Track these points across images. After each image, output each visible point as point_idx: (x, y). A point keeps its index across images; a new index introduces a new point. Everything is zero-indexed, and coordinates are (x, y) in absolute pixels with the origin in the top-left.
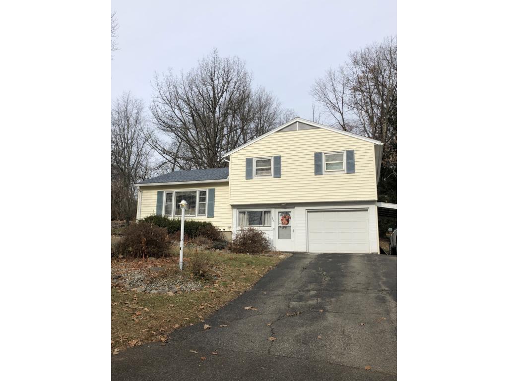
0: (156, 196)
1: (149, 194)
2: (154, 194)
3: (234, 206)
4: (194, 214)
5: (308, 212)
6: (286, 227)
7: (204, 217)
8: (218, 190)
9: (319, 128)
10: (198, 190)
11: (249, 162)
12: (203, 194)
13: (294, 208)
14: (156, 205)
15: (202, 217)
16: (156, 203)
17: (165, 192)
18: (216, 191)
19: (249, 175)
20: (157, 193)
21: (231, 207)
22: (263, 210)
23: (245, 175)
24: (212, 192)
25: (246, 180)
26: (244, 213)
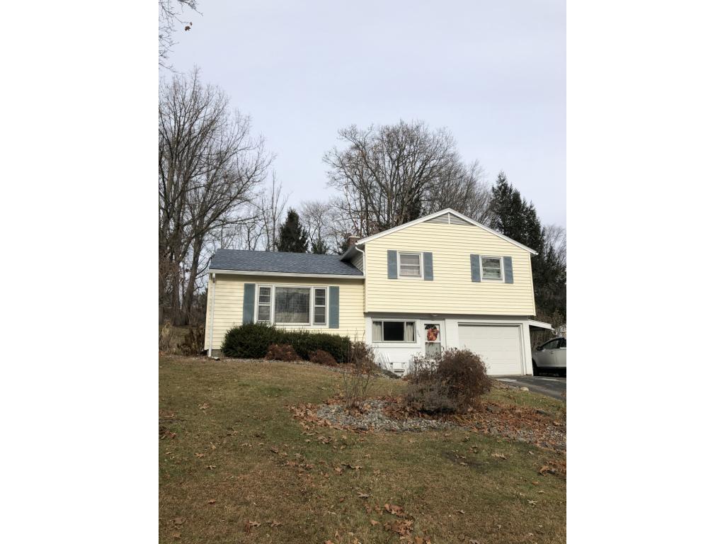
0: (243, 291)
1: (229, 287)
2: (238, 289)
3: (367, 314)
4: (308, 321)
5: (459, 325)
6: (432, 343)
7: (324, 327)
8: (344, 290)
9: (472, 225)
10: (313, 287)
11: (392, 255)
12: (320, 293)
13: (444, 319)
14: (242, 306)
15: (320, 327)
16: (242, 302)
17: (258, 286)
18: (340, 290)
19: (392, 274)
20: (243, 287)
21: (363, 315)
22: (405, 320)
23: (386, 273)
24: (335, 293)
25: (387, 279)
26: (380, 323)
